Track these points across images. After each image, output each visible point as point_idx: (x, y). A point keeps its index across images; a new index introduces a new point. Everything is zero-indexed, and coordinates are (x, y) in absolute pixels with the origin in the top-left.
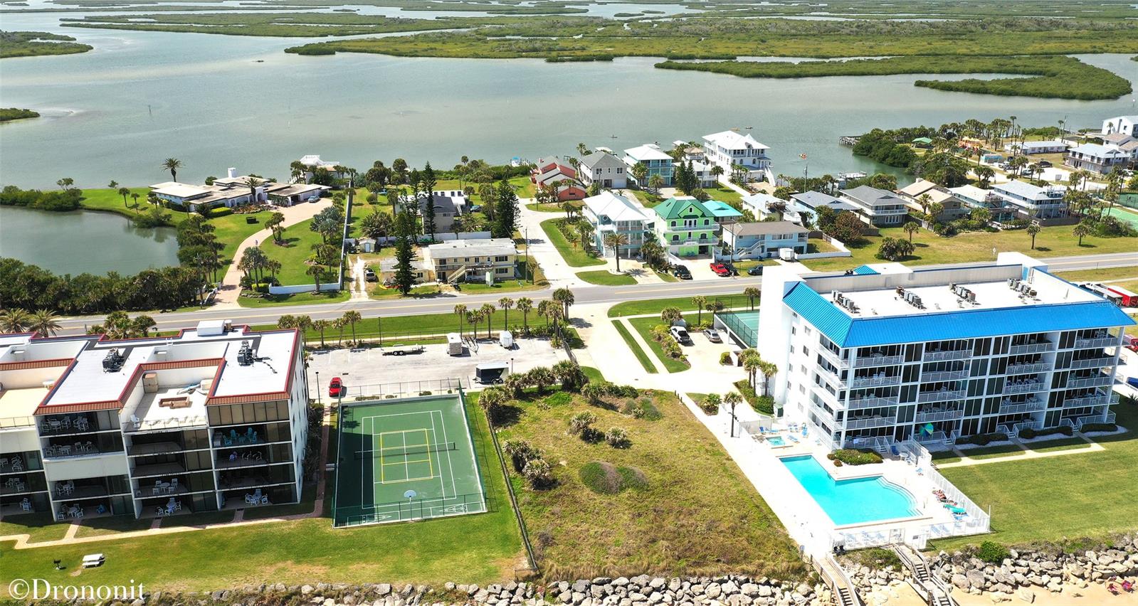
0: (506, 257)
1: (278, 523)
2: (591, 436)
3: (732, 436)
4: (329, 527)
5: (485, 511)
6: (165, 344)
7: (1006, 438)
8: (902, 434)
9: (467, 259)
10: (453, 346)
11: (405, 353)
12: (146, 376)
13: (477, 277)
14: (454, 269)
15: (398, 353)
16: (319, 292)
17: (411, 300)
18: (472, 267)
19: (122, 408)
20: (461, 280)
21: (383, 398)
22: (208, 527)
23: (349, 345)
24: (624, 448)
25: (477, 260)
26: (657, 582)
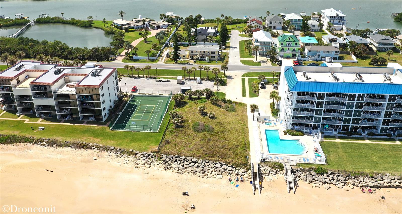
0: (215, 52)
2: (204, 114)
3: (253, 120)
4: (110, 130)
5: (157, 132)
6: (74, 68)
7: (361, 135)
8: (316, 127)
9: (201, 52)
10: (178, 81)
11: (163, 81)
12: (65, 77)
13: (204, 59)
14: (196, 55)
15: (161, 81)
16: (149, 59)
17: (177, 64)
18: (202, 55)
19: (53, 85)
20: (198, 59)
21: (147, 95)
22: (75, 124)
23: (147, 77)
24: (213, 119)
25: (204, 52)
26: (194, 160)
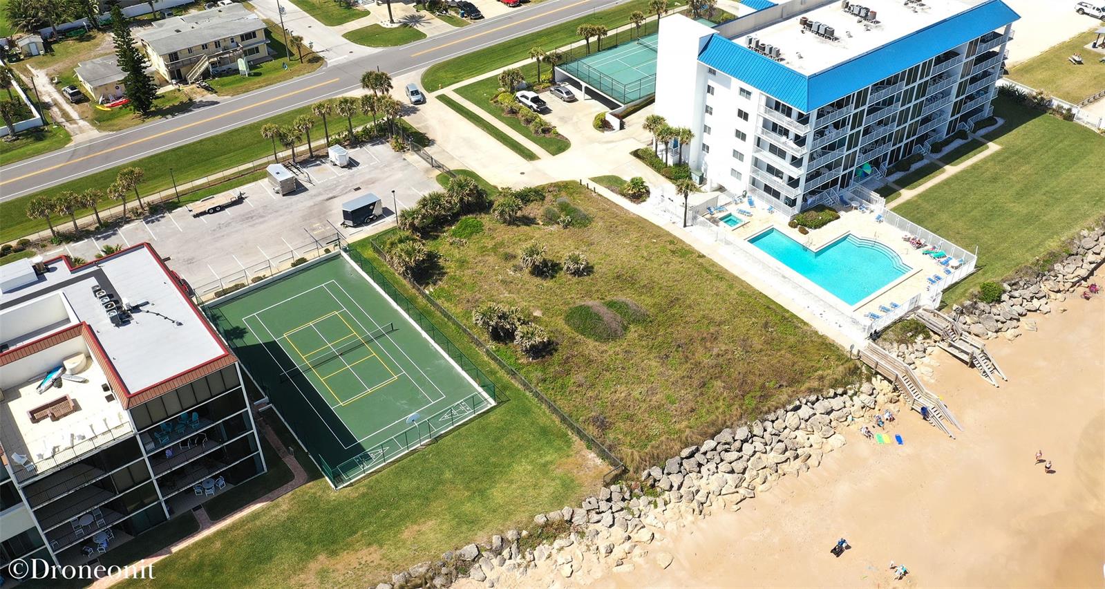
0: (253, 33)
1: (263, 510)
2: (545, 269)
3: (685, 226)
5: (493, 403)
7: (922, 157)
9: (204, 47)
11: (222, 208)
13: (225, 67)
14: (192, 63)
15: (215, 210)
16: (18, 135)
17: (158, 121)
18: (215, 55)
20: (206, 75)
21: (250, 282)
22: (174, 549)
23: (137, 214)
24: (588, 275)
25: (217, 44)
26: (742, 433)
